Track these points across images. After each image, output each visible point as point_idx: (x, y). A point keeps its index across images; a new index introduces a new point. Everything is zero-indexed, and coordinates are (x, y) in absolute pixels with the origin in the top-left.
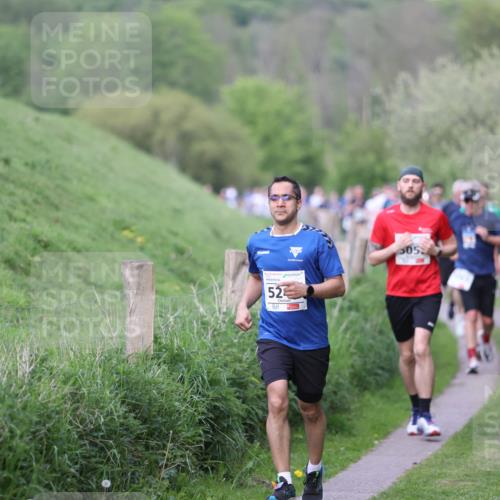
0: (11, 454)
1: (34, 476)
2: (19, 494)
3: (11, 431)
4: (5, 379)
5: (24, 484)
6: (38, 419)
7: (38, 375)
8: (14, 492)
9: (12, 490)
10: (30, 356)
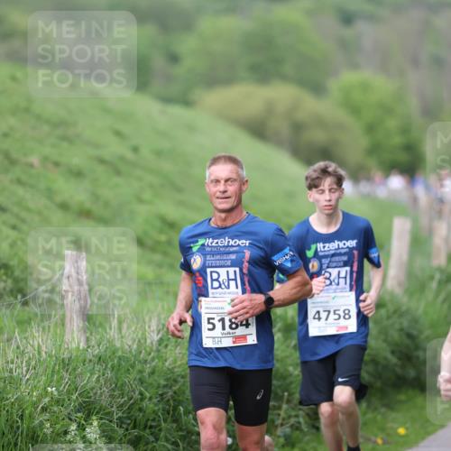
0: (141, 415)
1: (162, 434)
2: (148, 450)
3: (141, 394)
4: (135, 346)
5: (153, 442)
6: (165, 383)
7: (165, 343)
8: (145, 448)
9: (142, 447)
10: (158, 326)
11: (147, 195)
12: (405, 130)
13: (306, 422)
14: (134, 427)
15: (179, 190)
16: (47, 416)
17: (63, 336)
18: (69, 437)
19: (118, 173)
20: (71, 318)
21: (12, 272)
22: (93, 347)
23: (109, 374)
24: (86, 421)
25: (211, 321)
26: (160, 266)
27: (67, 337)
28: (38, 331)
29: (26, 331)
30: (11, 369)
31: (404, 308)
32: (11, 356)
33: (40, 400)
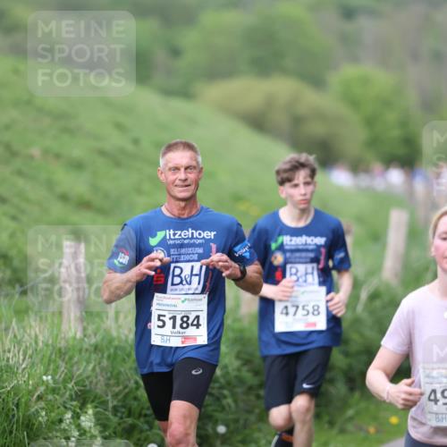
0: (136, 403)
2: (143, 438)
5: (147, 430)
9: (136, 435)
11: (146, 187)
16: (42, 404)
17: (60, 325)
18: (63, 425)
20: (69, 308)
22: (90, 336)
23: (105, 363)
24: (81, 409)
25: (161, 318)
27: (64, 327)
28: (36, 321)
30: (8, 359)
32: (8, 344)
33: (36, 389)
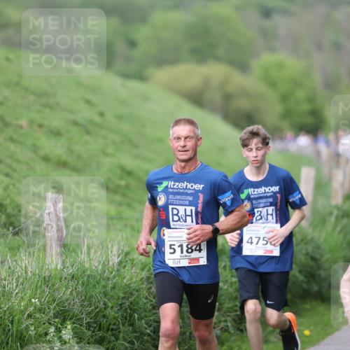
0: (105, 320)
1: (121, 336)
3: (105, 304)
4: (100, 267)
5: (114, 341)
6: (123, 295)
7: (124, 264)
8: (107, 346)
10: (118, 251)
11: (110, 150)
12: (311, 100)
13: (232, 326)
14: (99, 330)
15: (136, 146)
16: (31, 321)
17: (45, 259)
18: (48, 337)
19: (88, 132)
20: (51, 245)
21: (6, 210)
22: (68, 267)
23: (80, 288)
24: (62, 325)
26: (120, 205)
27: (48, 260)
28: (25, 255)
29: (16, 255)
30: (4, 285)
31: (309, 237)
32: (4, 274)
33: (26, 309)
